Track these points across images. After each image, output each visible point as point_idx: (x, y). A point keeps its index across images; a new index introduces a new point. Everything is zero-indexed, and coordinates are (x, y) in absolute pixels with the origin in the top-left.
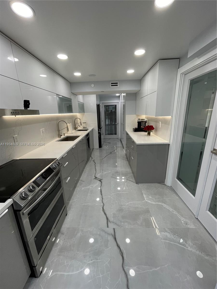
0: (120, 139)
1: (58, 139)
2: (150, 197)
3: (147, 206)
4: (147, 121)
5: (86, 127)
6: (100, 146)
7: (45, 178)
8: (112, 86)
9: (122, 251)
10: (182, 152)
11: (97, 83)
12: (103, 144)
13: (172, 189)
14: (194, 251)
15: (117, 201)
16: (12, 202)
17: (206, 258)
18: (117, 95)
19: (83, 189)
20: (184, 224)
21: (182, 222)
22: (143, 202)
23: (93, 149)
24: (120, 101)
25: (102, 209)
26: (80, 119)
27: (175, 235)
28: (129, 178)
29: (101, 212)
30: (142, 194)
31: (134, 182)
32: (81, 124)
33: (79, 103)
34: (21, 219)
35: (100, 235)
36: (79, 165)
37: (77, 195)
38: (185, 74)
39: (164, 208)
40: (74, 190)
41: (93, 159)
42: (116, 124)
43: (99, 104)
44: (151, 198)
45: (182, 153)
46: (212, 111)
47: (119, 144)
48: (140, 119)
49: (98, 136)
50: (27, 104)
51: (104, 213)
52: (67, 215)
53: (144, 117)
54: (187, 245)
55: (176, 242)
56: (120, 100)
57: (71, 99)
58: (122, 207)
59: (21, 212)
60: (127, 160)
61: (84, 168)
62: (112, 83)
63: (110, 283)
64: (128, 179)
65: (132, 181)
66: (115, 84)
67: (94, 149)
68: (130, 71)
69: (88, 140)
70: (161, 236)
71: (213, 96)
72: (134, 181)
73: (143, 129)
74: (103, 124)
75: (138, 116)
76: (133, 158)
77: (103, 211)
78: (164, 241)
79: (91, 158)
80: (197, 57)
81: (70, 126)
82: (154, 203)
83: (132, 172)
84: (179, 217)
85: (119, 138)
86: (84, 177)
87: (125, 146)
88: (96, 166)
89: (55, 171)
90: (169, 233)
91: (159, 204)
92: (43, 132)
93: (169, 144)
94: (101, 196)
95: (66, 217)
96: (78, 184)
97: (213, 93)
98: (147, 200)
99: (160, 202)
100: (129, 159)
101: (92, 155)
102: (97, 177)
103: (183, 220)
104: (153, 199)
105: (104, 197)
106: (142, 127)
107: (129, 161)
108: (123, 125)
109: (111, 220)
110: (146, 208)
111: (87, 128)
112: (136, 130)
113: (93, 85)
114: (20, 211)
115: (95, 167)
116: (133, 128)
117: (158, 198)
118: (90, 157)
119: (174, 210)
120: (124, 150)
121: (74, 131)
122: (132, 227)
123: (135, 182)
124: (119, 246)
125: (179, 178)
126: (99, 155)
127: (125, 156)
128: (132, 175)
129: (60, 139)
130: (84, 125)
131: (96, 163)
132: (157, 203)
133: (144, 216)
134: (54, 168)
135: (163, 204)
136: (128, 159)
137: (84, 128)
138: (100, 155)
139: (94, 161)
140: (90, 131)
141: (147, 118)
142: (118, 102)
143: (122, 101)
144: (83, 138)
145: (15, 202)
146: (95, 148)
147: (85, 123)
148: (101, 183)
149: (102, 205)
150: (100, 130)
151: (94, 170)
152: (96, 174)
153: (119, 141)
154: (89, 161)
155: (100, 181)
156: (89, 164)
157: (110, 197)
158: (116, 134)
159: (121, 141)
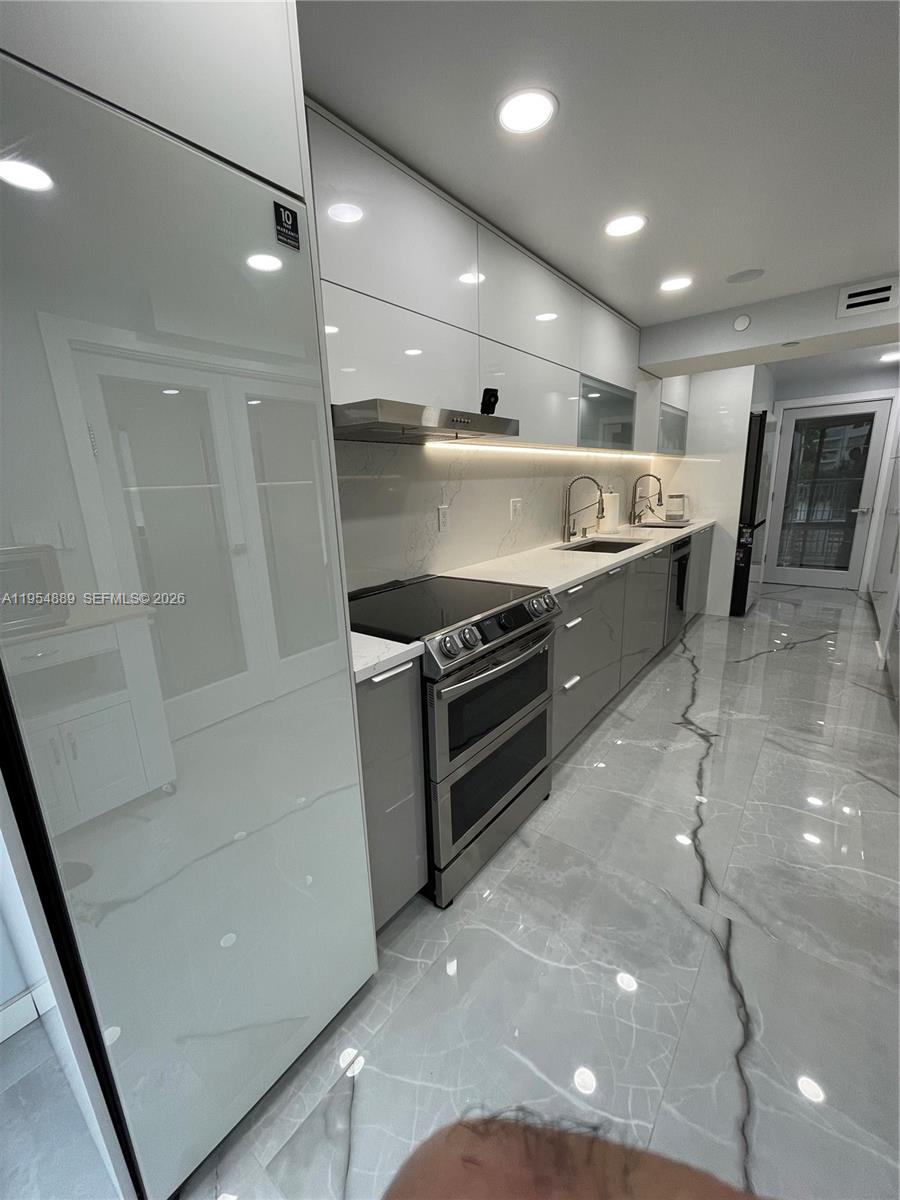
0: (869, 594)
1: (560, 543)
5: (682, 515)
6: (738, 608)
7: (505, 629)
8: (851, 306)
9: (748, 1010)
11: (757, 310)
15: (771, 834)
16: (421, 652)
19: (623, 742)
23: (698, 616)
26: (659, 480)
28: (873, 770)
32: (660, 500)
33: (663, 413)
34: (432, 705)
35: (659, 909)
36: (621, 660)
37: (595, 755)
41: (688, 655)
42: (857, 513)
43: (765, 412)
47: (859, 618)
49: (736, 561)
50: (490, 398)
51: (696, 850)
52: (546, 798)
57: (634, 394)
58: (798, 866)
59: (436, 687)
60: (884, 691)
62: (851, 296)
63: (668, 1067)
64: (870, 775)
65: (889, 786)
66: (871, 296)
69: (682, 565)
74: (771, 510)
77: (695, 842)
79: (680, 647)
81: (612, 503)
85: (862, 590)
86: (637, 703)
87: (886, 626)
88: (698, 681)
89: (536, 622)
92: (515, 510)
94: (697, 790)
95: (544, 805)
96: (608, 722)
101: (687, 636)
102: (693, 720)
111: (685, 518)
113: (741, 324)
114: (434, 682)
115: (693, 683)
118: (677, 645)
120: (882, 646)
121: (626, 526)
122: (834, 960)
124: (737, 984)
126: (725, 643)
127: (880, 678)
129: (566, 544)
130: (673, 507)
131: (702, 672)
134: (537, 613)
137: (669, 517)
138: (728, 645)
139: (692, 662)
140: (698, 533)
142: (887, 396)
144: (657, 548)
145: (428, 652)
147: (677, 497)
148: (709, 748)
149: (695, 819)
150: (751, 536)
151: (688, 692)
152: (690, 711)
153: (861, 603)
154: (672, 656)
155: (705, 737)
156: (666, 666)
157: (739, 810)
158: (846, 568)
159: (871, 605)
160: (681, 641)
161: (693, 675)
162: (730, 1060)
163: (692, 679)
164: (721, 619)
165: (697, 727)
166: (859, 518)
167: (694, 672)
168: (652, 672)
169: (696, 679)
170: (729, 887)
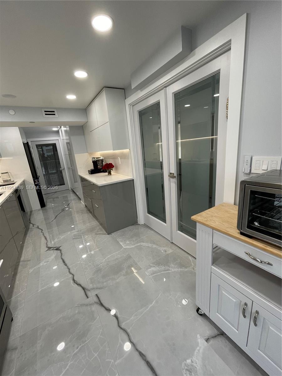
0: (72, 189)
2: (127, 242)
3: (127, 252)
4: (103, 160)
5: (10, 180)
6: (43, 204)
8: (46, 114)
10: (147, 188)
11: (18, 109)
12: (46, 202)
13: (146, 226)
14: (176, 270)
15: (90, 263)
17: (186, 270)
18: (55, 129)
19: (31, 271)
20: (164, 252)
21: (162, 251)
22: (121, 250)
23: (31, 212)
24: (60, 138)
25: (72, 281)
27: (159, 265)
28: (98, 232)
29: (72, 285)
30: (118, 242)
31: (105, 234)
35: (79, 313)
37: (24, 284)
38: (133, 105)
39: (144, 246)
40: (15, 279)
41: (35, 226)
42: (61, 170)
43: (28, 142)
44: (129, 242)
45: (147, 190)
46: (162, 144)
47: (72, 196)
48: (95, 158)
49: (36, 190)
51: (77, 284)
52: (12, 320)
53: (98, 155)
54: (171, 269)
55: (162, 272)
56: (59, 136)
58: (99, 266)
60: (89, 212)
61: (23, 243)
64: (98, 233)
65: (102, 233)
66: (50, 113)
67: (33, 212)
68: (71, 97)
70: (148, 274)
71: (159, 130)
72: (105, 232)
73: (101, 169)
75: (91, 154)
76: (98, 205)
77: (75, 283)
78: (152, 276)
79: (31, 225)
80: (140, 90)
82: (133, 246)
83: (100, 224)
84: (159, 249)
85: (70, 189)
86: (27, 253)
87: (81, 196)
88: (44, 233)
90: (154, 267)
91: (138, 245)
93: (133, 180)
94: (66, 267)
95: (13, 324)
96: (20, 268)
97: (159, 128)
98: (125, 246)
99: (139, 243)
100: (92, 210)
101: (31, 220)
102: (51, 246)
103: (162, 249)
104: (131, 243)
105: (70, 267)
106: (99, 167)
107: (93, 212)
108: (71, 169)
109: (89, 288)
110: (126, 255)
111: (12, 180)
112: (92, 172)
113: (12, 112)
115: (43, 235)
116: (88, 171)
117: (136, 240)
118: (29, 225)
119: (153, 245)
120: (82, 201)
122: (117, 281)
123: (107, 234)
125: (149, 212)
127: (85, 209)
128: (101, 227)
130: (5, 177)
131: (43, 230)
132: (136, 245)
133: (127, 264)
135: (142, 244)
136: (90, 210)
137: (5, 181)
139: (38, 228)
140: (21, 185)
141: (103, 155)
142: (57, 139)
143: (65, 138)
144: (10, 194)
146: (33, 210)
147: (5, 173)
148: (61, 252)
149: (71, 276)
150: (38, 181)
151: (43, 239)
152: (48, 244)
153: (71, 192)
154: (30, 230)
155: (58, 249)
156: (30, 234)
157: (79, 263)
158: (64, 184)
159: (74, 192)
160: (30, 223)
161: (42, 232)
162: (118, 329)
163: (42, 234)
164: (39, 210)
165: (54, 248)
166: (62, 171)
167: (41, 231)
168: (26, 239)
169: (43, 233)
170: (91, 286)
